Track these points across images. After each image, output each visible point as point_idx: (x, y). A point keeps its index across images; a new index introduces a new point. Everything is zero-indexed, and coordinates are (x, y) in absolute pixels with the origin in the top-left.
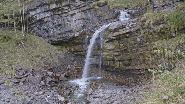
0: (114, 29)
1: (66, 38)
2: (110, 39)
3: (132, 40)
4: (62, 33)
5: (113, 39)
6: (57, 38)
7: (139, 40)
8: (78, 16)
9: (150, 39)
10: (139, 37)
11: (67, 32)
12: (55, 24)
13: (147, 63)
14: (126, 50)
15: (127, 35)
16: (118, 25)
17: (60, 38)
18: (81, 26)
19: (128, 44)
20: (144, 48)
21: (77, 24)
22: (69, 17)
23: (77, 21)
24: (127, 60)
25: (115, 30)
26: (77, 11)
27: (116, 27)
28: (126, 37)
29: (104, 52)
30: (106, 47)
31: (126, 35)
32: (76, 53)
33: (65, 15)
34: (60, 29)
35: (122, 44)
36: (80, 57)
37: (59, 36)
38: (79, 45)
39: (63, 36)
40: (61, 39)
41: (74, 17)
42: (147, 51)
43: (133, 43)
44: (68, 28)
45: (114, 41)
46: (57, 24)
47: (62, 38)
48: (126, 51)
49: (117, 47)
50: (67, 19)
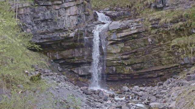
0: (117, 30)
1: (54, 38)
2: (114, 41)
3: (142, 41)
4: (49, 32)
5: (117, 41)
6: (40, 38)
7: (150, 40)
8: (74, 10)
9: (164, 38)
10: (150, 37)
11: (56, 30)
12: (39, 18)
13: (164, 64)
14: (136, 52)
15: (136, 36)
16: (121, 25)
17: (45, 38)
18: (75, 23)
19: (137, 46)
20: (157, 48)
21: (71, 20)
22: (62, 11)
23: (71, 17)
24: (138, 63)
25: (119, 31)
26: (72, 4)
27: (119, 28)
28: (134, 38)
29: (108, 57)
30: (110, 50)
31: (134, 36)
32: (62, 62)
33: (57, 7)
34: (44, 27)
35: (130, 46)
36: (66, 68)
37: (43, 36)
38: (68, 49)
39: (49, 36)
40: (45, 41)
41: (68, 11)
42: (163, 50)
43: (143, 44)
44: (59, 26)
45: (119, 43)
46: (42, 18)
47: (47, 39)
48: (136, 54)
49: (123, 50)
50: (59, 12)
